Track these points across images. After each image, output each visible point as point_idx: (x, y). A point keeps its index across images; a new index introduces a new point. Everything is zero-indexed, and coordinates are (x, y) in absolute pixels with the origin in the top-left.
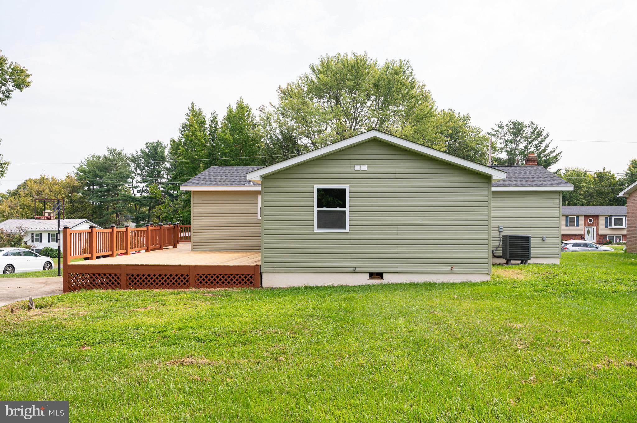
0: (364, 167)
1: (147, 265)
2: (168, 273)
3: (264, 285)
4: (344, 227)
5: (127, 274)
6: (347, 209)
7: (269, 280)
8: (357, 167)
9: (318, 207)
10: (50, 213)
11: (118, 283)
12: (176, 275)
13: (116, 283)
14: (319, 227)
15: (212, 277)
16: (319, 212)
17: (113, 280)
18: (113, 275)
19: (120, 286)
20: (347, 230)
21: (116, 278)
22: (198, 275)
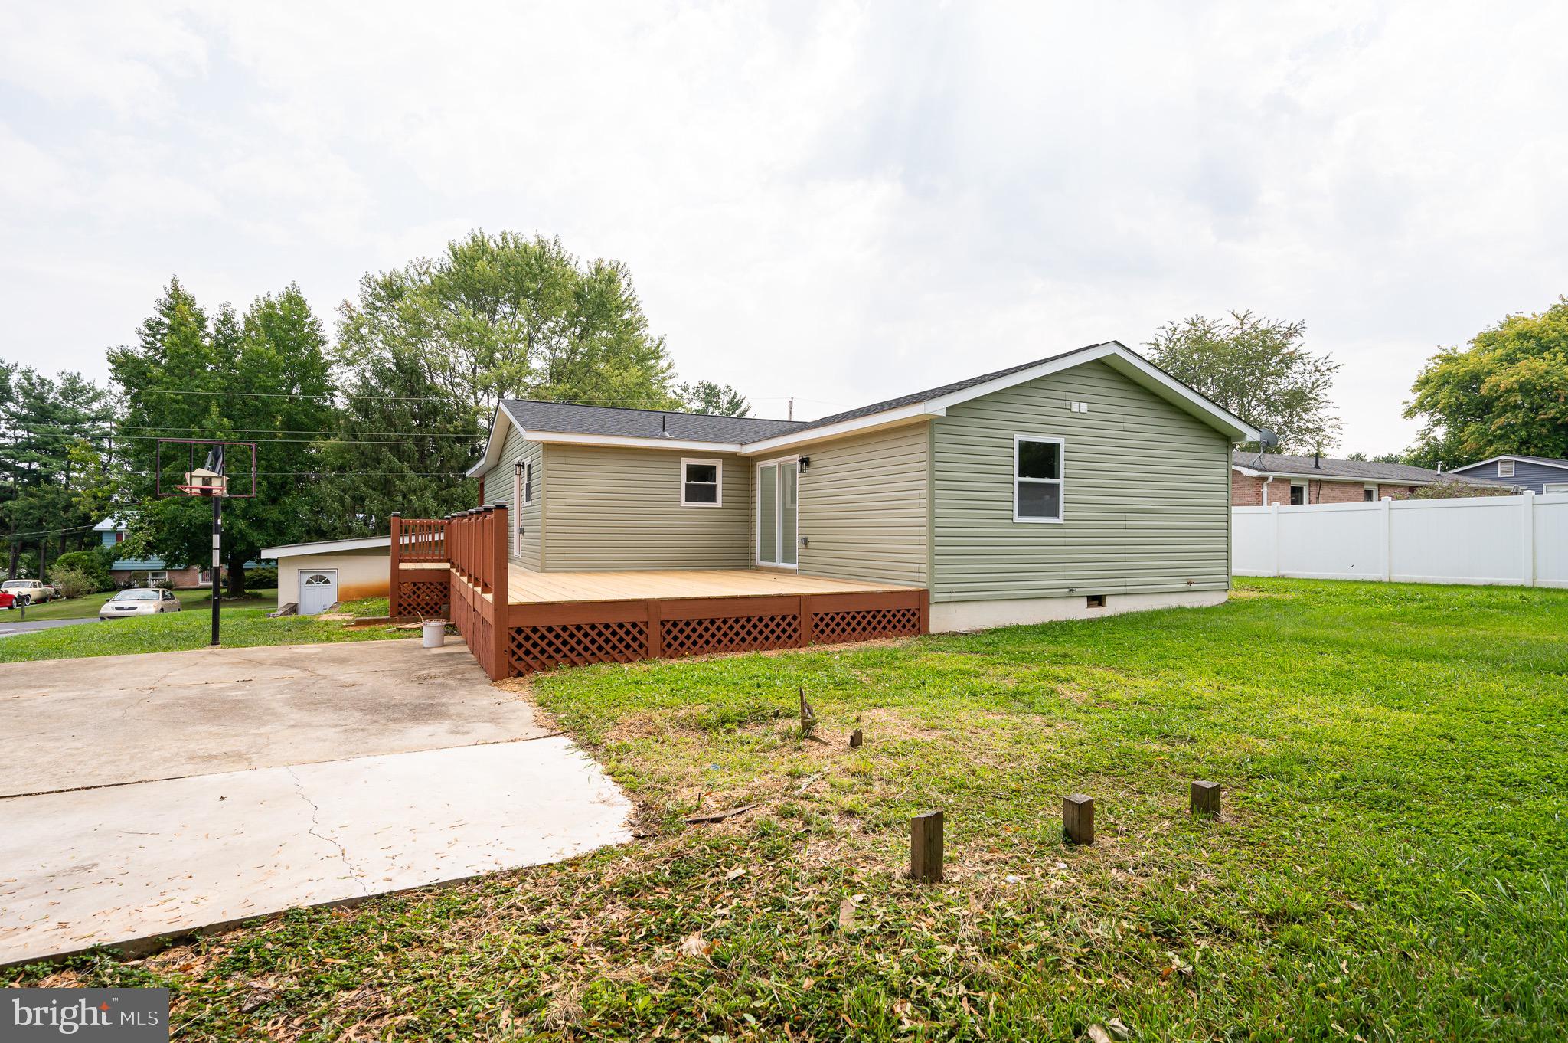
0: (1084, 407)
1: (709, 598)
2: (755, 615)
3: (933, 629)
4: (1055, 514)
5: (662, 623)
6: (1061, 481)
7: (941, 619)
8: (1075, 407)
9: (1020, 475)
10: (210, 478)
11: (641, 646)
12: (772, 619)
13: (635, 645)
14: (1021, 514)
15: (832, 619)
16: (1021, 484)
17: (628, 639)
18: (629, 627)
19: (647, 652)
20: (1061, 520)
21: (635, 632)
22: (816, 615)
